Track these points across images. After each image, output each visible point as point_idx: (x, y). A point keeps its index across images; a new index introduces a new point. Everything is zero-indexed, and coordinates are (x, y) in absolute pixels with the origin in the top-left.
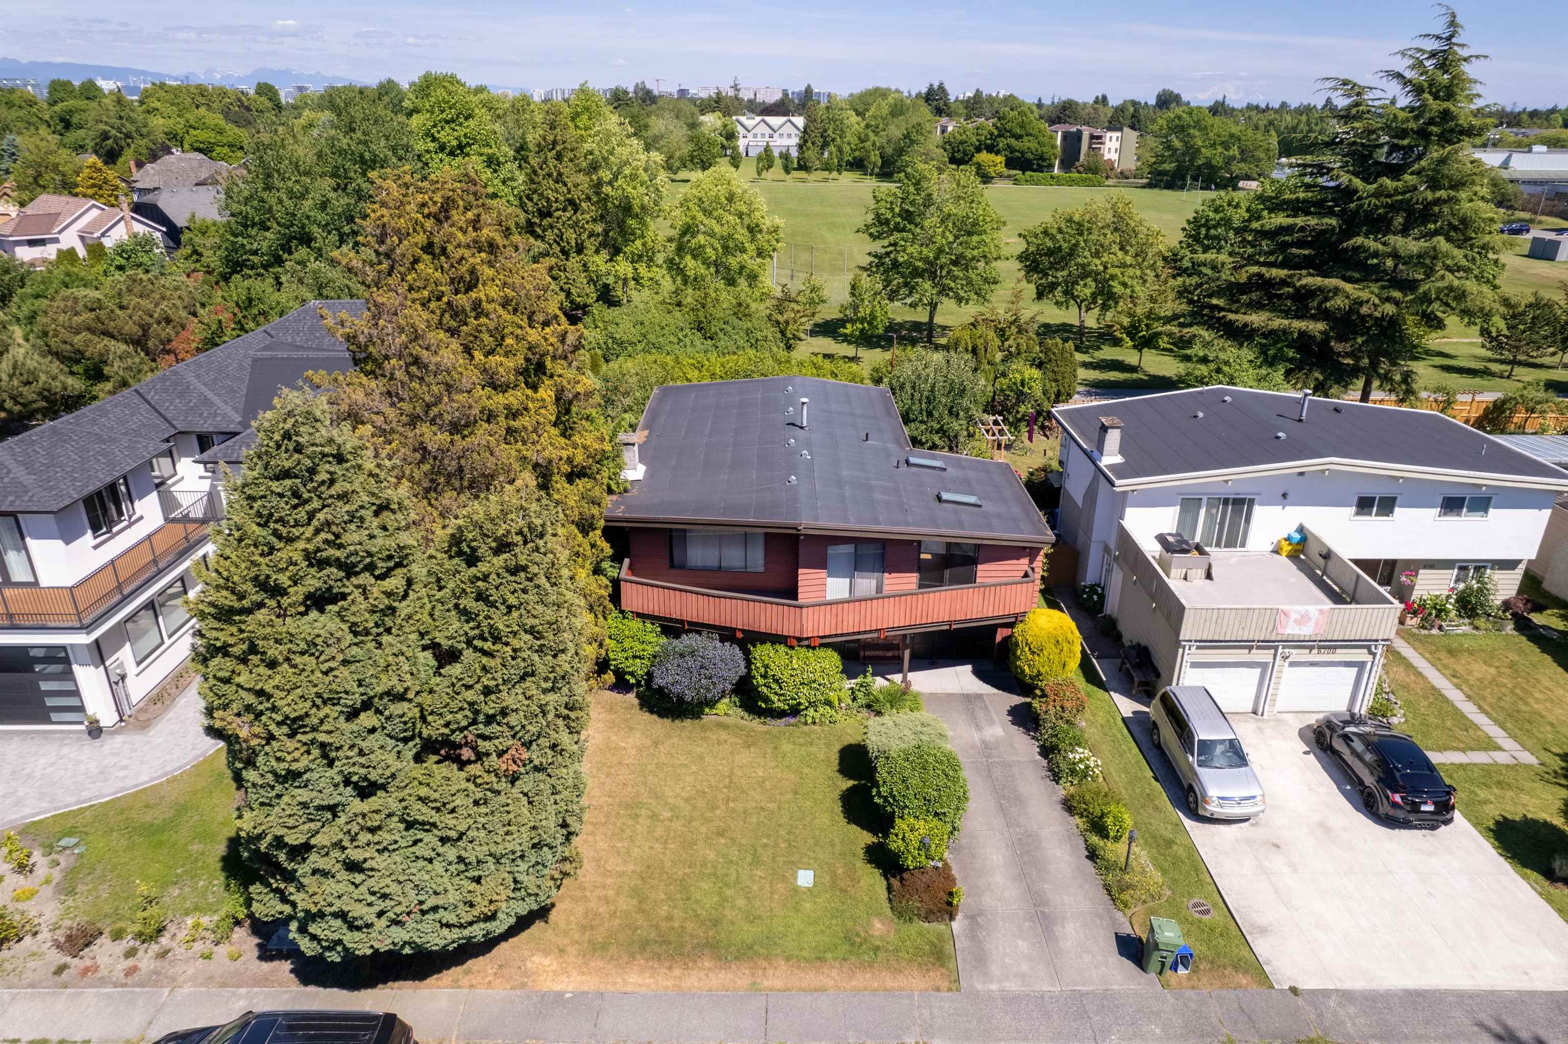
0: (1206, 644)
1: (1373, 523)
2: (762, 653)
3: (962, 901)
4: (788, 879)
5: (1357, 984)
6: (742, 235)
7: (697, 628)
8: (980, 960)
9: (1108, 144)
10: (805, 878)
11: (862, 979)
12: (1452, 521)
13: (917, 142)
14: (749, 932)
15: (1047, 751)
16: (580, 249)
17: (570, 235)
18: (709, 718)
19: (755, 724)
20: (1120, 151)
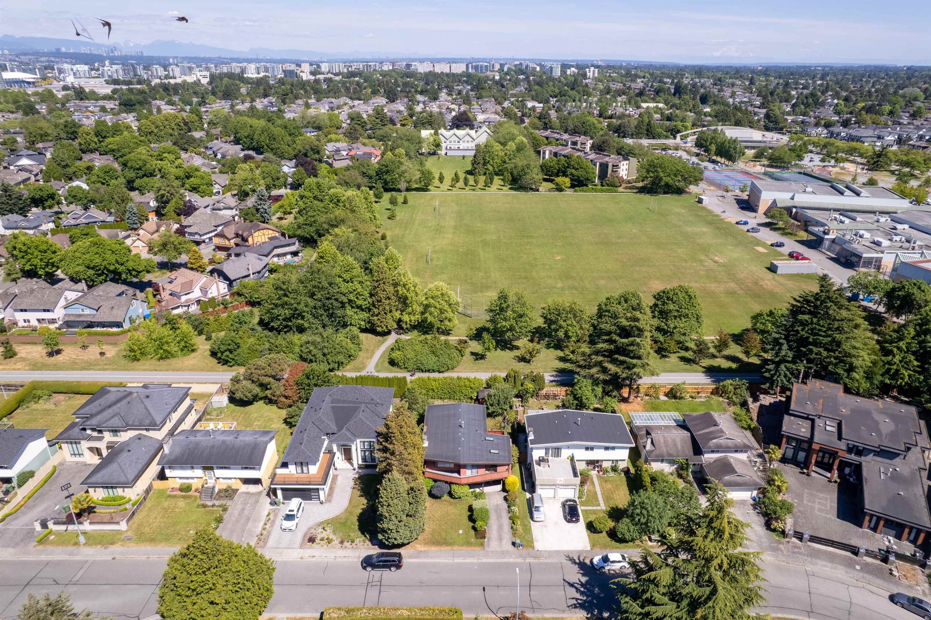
0: (541, 485)
1: (589, 452)
2: (453, 486)
3: (487, 535)
4: (458, 532)
5: (548, 549)
6: (446, 307)
7: (440, 481)
8: (489, 545)
9: (622, 167)
10: (461, 532)
11: (469, 548)
12: (607, 452)
13: (528, 173)
14: (451, 541)
15: (509, 507)
16: (391, 311)
17: (387, 308)
18: (443, 498)
19: (452, 500)
20: (628, 170)
